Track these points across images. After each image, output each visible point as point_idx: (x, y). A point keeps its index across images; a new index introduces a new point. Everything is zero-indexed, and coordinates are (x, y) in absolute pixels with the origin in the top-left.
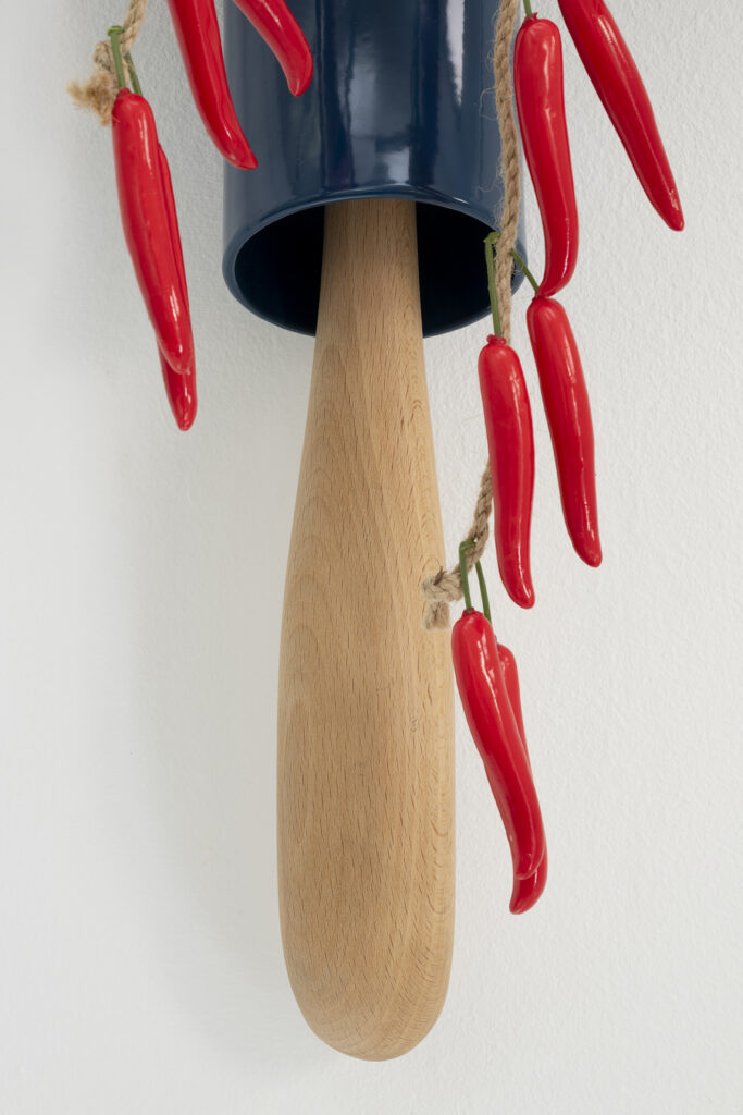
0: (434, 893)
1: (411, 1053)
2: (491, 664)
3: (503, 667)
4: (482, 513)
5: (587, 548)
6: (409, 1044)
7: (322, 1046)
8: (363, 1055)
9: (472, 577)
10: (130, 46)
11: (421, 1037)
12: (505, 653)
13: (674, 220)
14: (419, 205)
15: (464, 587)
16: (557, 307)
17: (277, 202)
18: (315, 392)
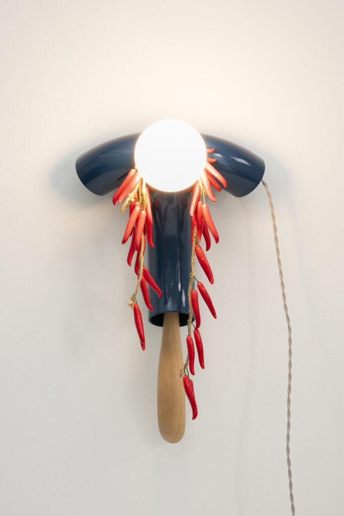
0: (182, 417)
1: (179, 442)
2: (189, 383)
3: (191, 383)
4: (187, 361)
5: (202, 366)
6: (179, 440)
7: (165, 441)
8: (171, 442)
9: (186, 370)
10: (136, 297)
11: (180, 439)
12: (191, 381)
13: (215, 318)
14: (179, 313)
15: (185, 372)
16: (198, 331)
17: (155, 313)
18: (163, 338)
